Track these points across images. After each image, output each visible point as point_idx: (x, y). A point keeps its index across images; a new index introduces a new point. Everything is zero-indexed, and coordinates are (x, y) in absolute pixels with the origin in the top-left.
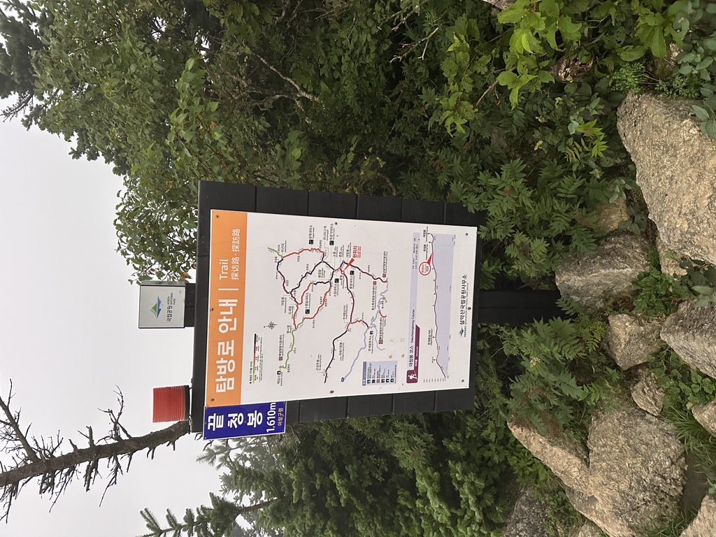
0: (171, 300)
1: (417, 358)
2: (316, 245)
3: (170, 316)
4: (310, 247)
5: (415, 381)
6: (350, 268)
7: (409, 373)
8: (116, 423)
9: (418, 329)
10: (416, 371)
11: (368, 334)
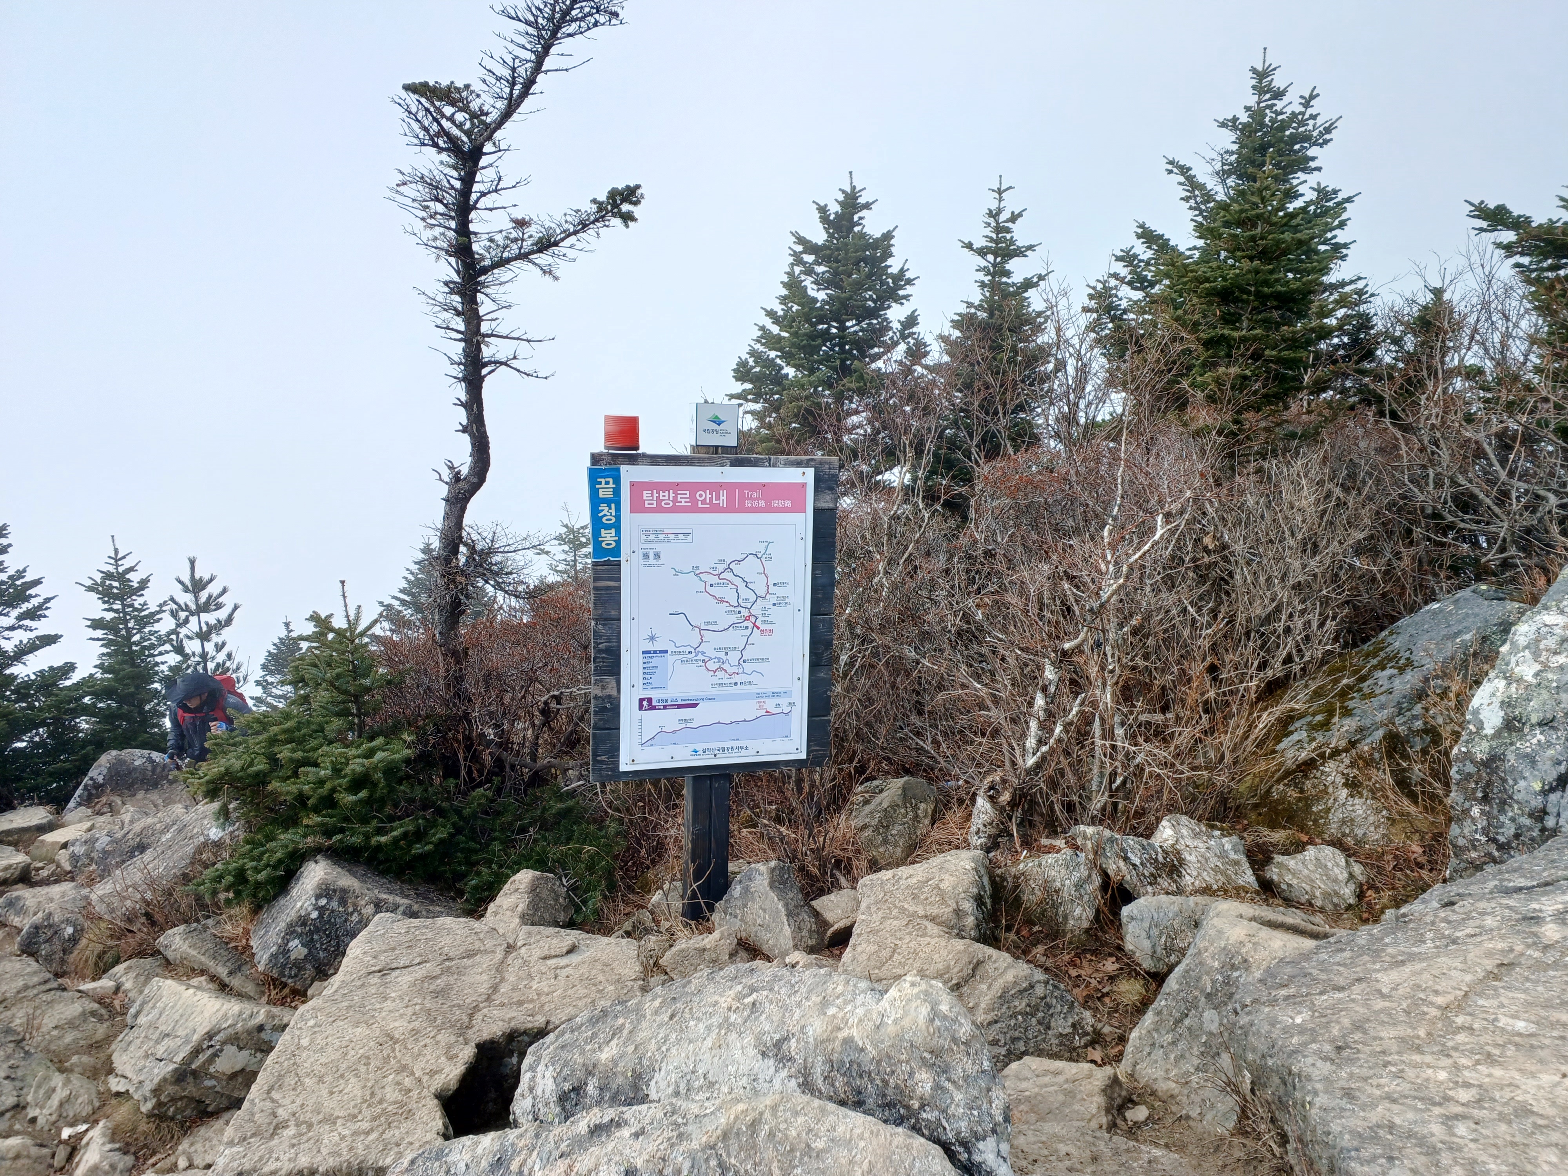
0: (725, 433)
1: (665, 707)
2: (772, 589)
3: (709, 431)
4: (771, 583)
5: (641, 707)
6: (751, 625)
7: (650, 700)
8: (502, 363)
9: (694, 705)
10: (652, 708)
11: (689, 649)
